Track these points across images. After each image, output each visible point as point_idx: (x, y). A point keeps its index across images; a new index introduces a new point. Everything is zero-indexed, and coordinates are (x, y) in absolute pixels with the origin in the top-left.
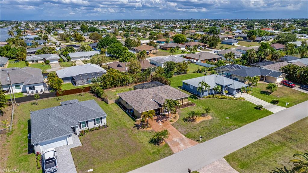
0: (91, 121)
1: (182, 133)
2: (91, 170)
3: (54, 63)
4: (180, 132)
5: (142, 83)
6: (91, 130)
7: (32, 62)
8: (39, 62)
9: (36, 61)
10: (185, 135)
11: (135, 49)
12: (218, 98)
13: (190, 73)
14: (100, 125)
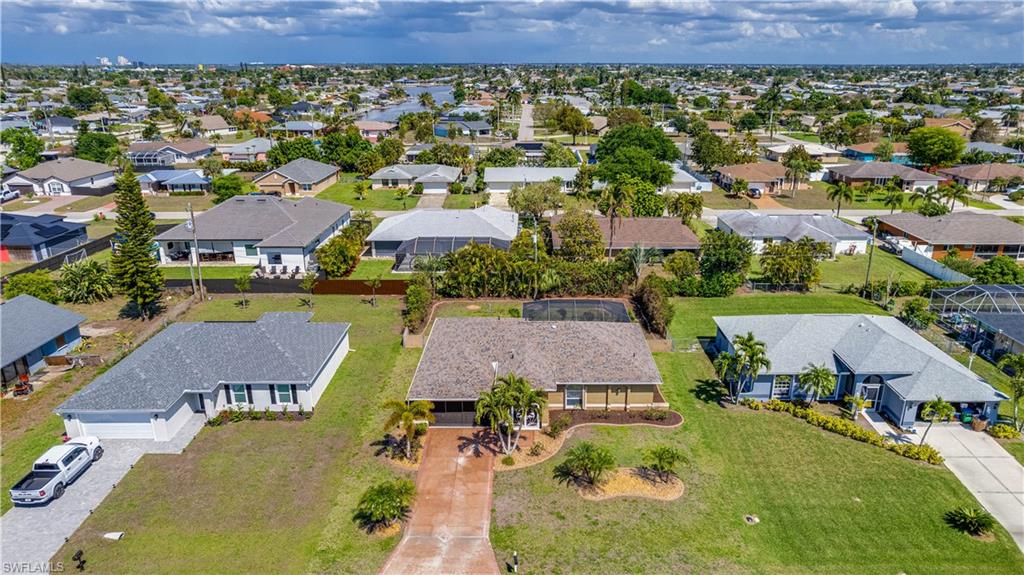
0: (261, 387)
1: (493, 520)
2: (114, 536)
3: (435, 195)
4: (493, 511)
5: (597, 298)
6: (254, 417)
7: (381, 186)
8: (400, 186)
9: (393, 184)
10: (493, 531)
11: (720, 174)
12: (808, 422)
13: (823, 293)
14: (285, 409)
